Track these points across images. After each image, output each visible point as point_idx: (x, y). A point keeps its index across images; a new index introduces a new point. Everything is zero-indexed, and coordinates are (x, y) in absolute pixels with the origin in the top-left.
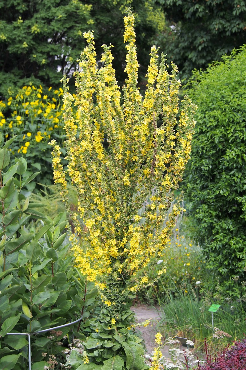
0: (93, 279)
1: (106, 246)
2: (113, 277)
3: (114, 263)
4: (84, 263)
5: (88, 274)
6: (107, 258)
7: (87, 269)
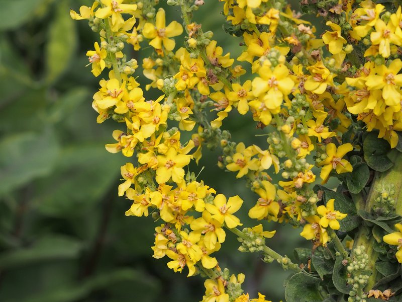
0: (195, 254)
1: (335, 47)
2: (343, 271)
3: (374, 176)
4: (149, 130)
5: (166, 216)
6: (326, 134)
7: (162, 177)
